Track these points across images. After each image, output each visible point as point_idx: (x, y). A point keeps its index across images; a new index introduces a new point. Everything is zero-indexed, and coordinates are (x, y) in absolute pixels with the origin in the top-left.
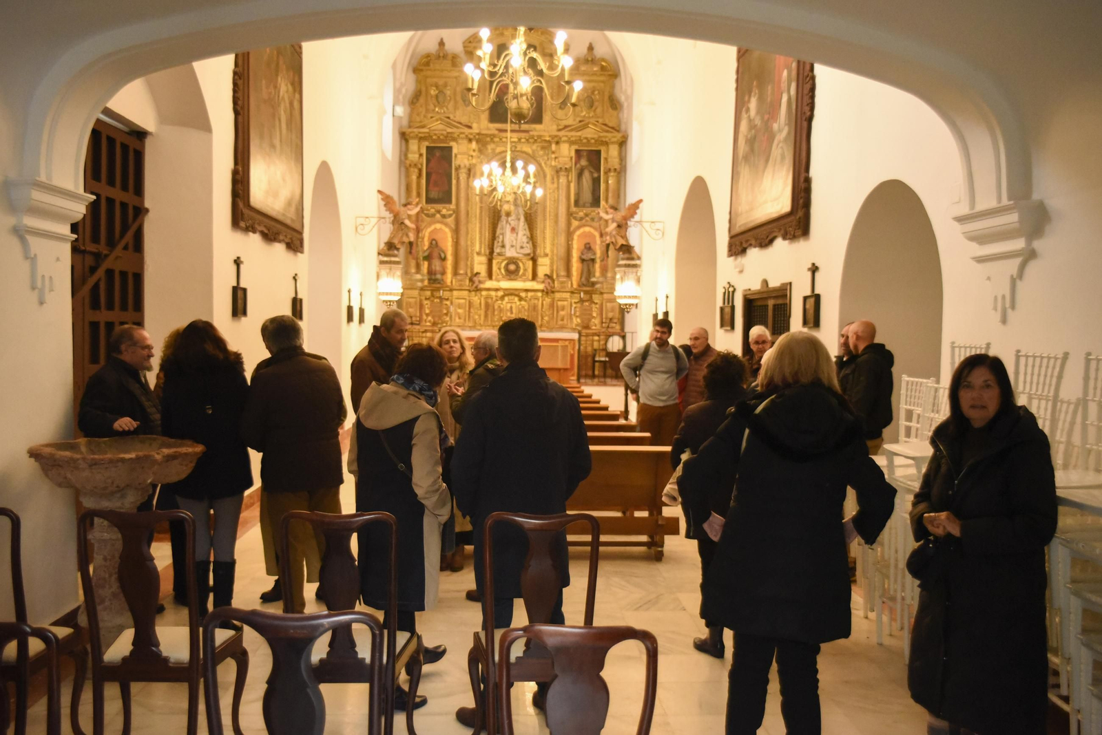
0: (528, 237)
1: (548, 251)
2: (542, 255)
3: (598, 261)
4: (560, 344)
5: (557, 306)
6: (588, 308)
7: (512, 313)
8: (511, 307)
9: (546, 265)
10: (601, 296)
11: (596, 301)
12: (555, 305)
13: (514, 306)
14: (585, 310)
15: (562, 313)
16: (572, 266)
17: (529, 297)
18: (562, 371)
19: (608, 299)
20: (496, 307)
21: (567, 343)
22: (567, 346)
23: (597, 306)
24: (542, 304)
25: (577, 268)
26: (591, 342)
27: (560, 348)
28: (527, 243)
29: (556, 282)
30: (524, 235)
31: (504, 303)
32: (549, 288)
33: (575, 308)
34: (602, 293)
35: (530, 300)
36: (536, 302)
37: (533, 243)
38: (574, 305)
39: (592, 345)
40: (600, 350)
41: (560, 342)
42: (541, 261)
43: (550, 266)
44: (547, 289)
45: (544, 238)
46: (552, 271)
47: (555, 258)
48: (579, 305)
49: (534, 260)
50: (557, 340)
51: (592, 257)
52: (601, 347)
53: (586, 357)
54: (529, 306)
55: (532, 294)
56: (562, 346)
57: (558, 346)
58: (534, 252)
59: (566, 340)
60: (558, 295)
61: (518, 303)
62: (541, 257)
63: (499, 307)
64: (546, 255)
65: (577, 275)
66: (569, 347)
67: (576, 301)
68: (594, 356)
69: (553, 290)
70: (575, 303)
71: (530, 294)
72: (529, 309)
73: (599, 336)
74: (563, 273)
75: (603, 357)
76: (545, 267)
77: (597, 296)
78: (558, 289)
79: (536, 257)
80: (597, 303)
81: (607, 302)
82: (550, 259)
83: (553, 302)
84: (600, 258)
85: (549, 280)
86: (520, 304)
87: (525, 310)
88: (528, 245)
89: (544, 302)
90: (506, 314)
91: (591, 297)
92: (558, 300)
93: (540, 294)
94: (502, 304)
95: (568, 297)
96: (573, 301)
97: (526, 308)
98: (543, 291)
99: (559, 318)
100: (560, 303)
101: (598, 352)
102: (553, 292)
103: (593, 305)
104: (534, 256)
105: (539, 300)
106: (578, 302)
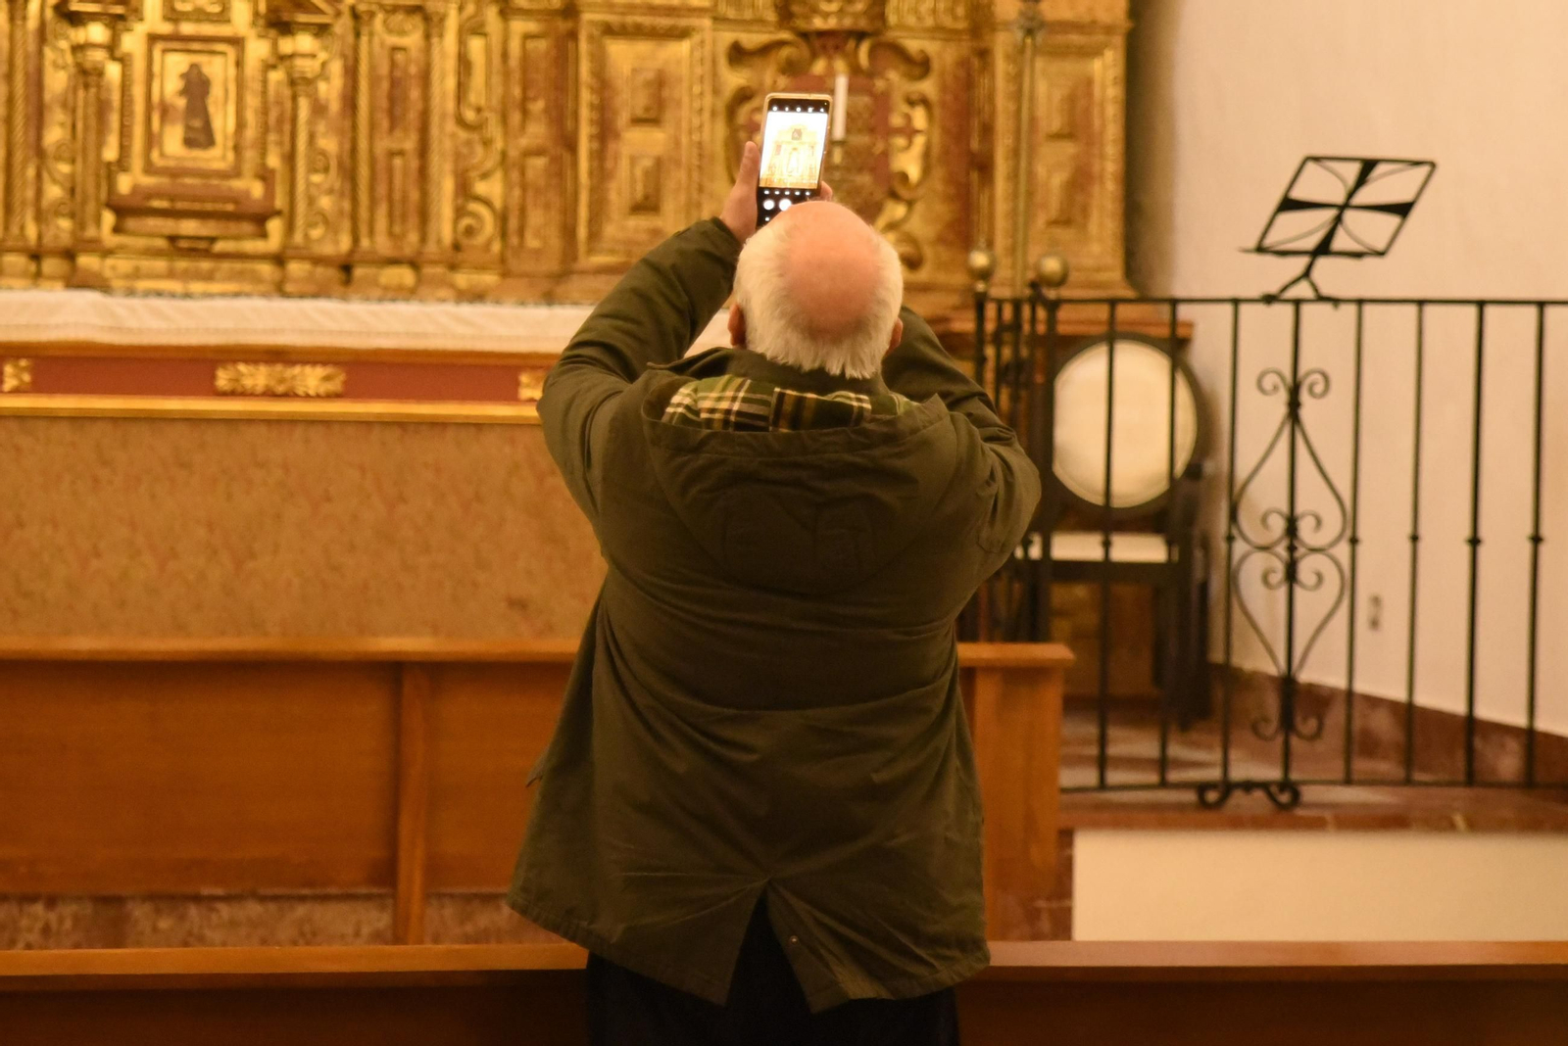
5: (603, 84)
7: (200, 136)
8: (196, 86)
11: (912, 44)
13: (218, 69)
20: (57, 81)
23: (928, 87)
24: (464, 63)
31: (132, 42)
33: (741, 97)
38: (728, 77)
48: (768, 74)
54: (351, 72)
61: (258, 49)
63: (87, 76)
67: (751, 37)
70: (739, 55)
80: (922, 65)
86: (282, 59)
87: (319, 109)
90: (151, 140)
91: (880, 9)
92: (609, 30)
94: (112, 48)
96: (724, 37)
97: (330, 90)
103: (897, 83)
106: (769, 48)
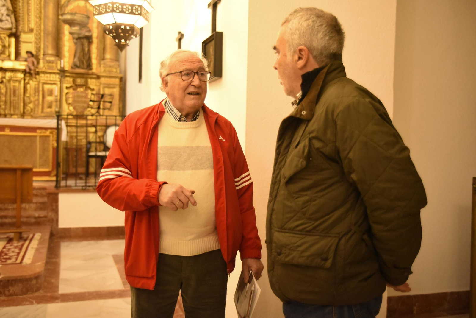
0: (8, 9)
1: (32, 25)
2: (26, 30)
3: (95, 40)
4: (38, 133)
5: (43, 90)
6: (84, 95)
9: (30, 42)
10: (98, 81)
11: (92, 87)
12: (41, 89)
14: (78, 96)
15: (49, 99)
16: (64, 45)
17: (7, 78)
18: (19, 173)
19: (104, 84)
21: (48, 133)
22: (49, 137)
24: (25, 88)
25: (70, 47)
26: (84, 134)
27: (38, 138)
28: (8, 15)
29: (41, 61)
30: (4, 5)
32: (32, 68)
33: (67, 93)
34: (98, 77)
35: (9, 81)
36: (17, 84)
37: (15, 15)
38: (65, 91)
39: (87, 137)
40: (96, 142)
41: (38, 131)
42: (24, 37)
43: (36, 43)
44: (30, 69)
45: (28, 10)
46: (38, 49)
47: (42, 34)
48: (71, 91)
49: (16, 35)
50: (34, 129)
51: (87, 34)
52: (98, 140)
53: (78, 150)
55: (12, 74)
56: (41, 137)
57: (36, 136)
58: (17, 28)
59: (46, 129)
60: (43, 78)
62: (25, 32)
64: (31, 31)
65: (70, 55)
66: (51, 138)
67: (68, 85)
68: (88, 150)
69: (37, 70)
70: (67, 88)
71: (8, 75)
72: (6, 92)
73: (95, 126)
74: (50, 51)
75: (100, 151)
76: (30, 45)
77: (94, 81)
78: (44, 70)
79: (18, 33)
80: (93, 90)
81: (104, 87)
82: (36, 35)
83: (39, 85)
84: (97, 38)
85: (33, 59)
88: (8, 18)
89: (28, 86)
91: (87, 82)
92: (45, 83)
93: (20, 75)
95: (58, 80)
96: (65, 85)
98: (24, 72)
99: (46, 105)
100: (47, 87)
101: (93, 145)
102: (38, 73)
103: (89, 92)
104: (16, 32)
105: (20, 82)
106: (71, 87)
